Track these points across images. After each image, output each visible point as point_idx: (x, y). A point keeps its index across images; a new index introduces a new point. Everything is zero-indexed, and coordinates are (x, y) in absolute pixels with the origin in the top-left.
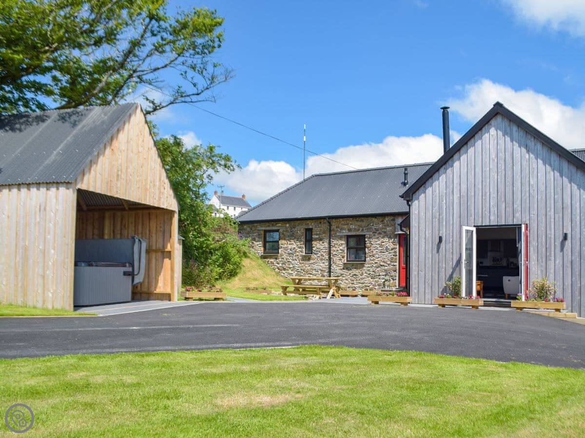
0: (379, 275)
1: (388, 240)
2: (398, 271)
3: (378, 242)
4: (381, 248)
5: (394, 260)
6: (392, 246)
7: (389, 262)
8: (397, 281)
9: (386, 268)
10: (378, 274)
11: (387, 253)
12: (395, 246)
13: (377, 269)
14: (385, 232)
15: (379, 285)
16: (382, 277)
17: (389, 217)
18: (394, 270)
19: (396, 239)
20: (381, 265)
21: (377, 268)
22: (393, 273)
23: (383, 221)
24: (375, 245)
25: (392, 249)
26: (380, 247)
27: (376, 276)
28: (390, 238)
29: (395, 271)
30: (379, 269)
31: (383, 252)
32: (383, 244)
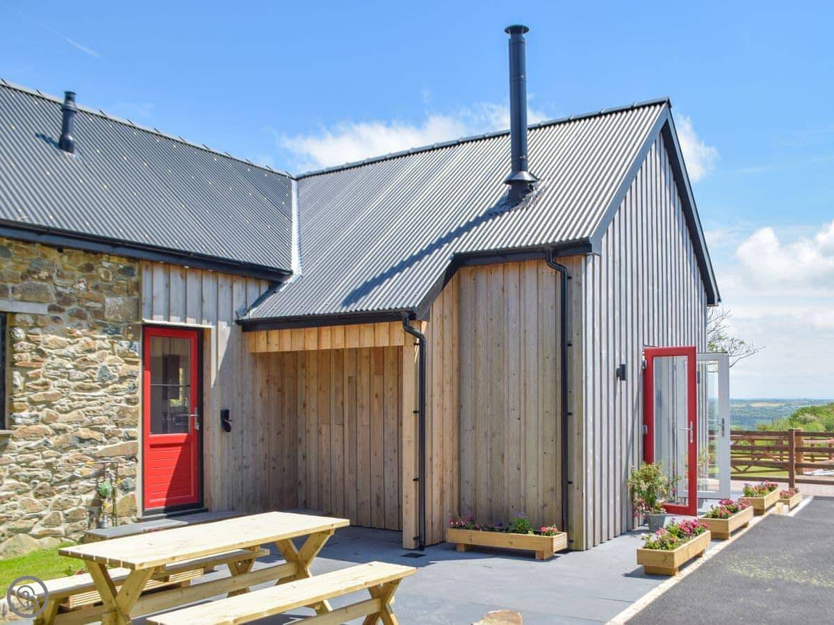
0: (72, 479)
1: (107, 344)
3: (71, 349)
4: (79, 374)
5: (128, 418)
6: (124, 368)
7: (110, 427)
8: (138, 494)
9: (100, 448)
10: (66, 476)
11: (101, 392)
12: (133, 367)
13: (65, 456)
14: (98, 314)
15: (71, 519)
16: (85, 483)
17: (115, 260)
18: (131, 453)
19: (136, 343)
20: (82, 440)
21: (66, 450)
22: (124, 468)
23: (89, 268)
24: (59, 360)
25: (123, 379)
26: (76, 367)
27: (62, 482)
29: (132, 458)
30: (70, 455)
31: (91, 389)
32: (91, 356)
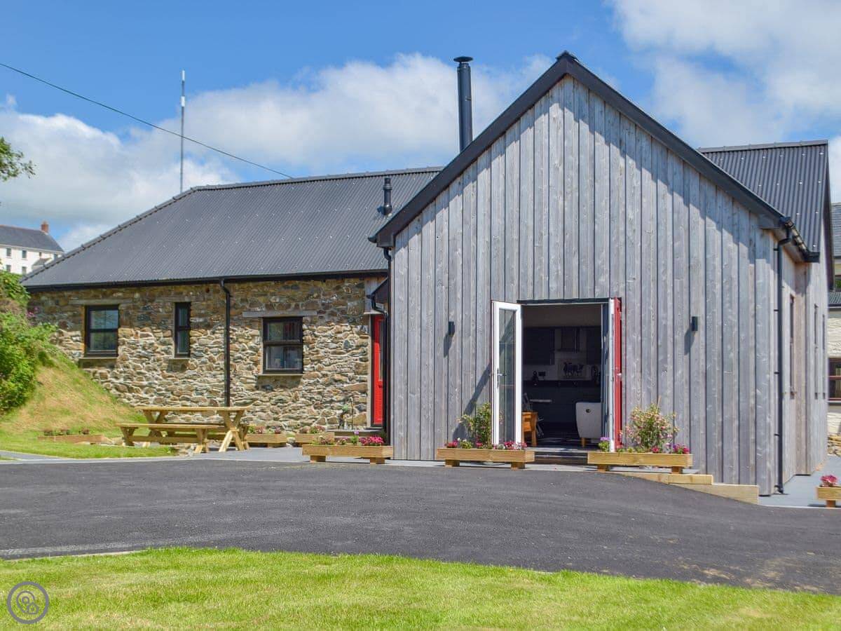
0: (332, 401)
1: (349, 328)
2: (369, 392)
3: (330, 332)
4: (334, 345)
5: (361, 369)
6: (358, 341)
7: (351, 374)
8: (368, 413)
9: (345, 385)
10: (328, 399)
11: (346, 355)
12: (365, 340)
13: (328, 389)
14: (343, 312)
15: (331, 422)
16: (338, 404)
17: (352, 280)
18: (363, 389)
19: (366, 327)
20: (336, 381)
21: (328, 385)
22: (360, 397)
23: (338, 288)
24: (323, 338)
25: (358, 347)
26: (332, 342)
27: (327, 402)
28: (354, 322)
29: (364, 392)
30: (330, 388)
31: (340, 353)
32: (339, 335)
